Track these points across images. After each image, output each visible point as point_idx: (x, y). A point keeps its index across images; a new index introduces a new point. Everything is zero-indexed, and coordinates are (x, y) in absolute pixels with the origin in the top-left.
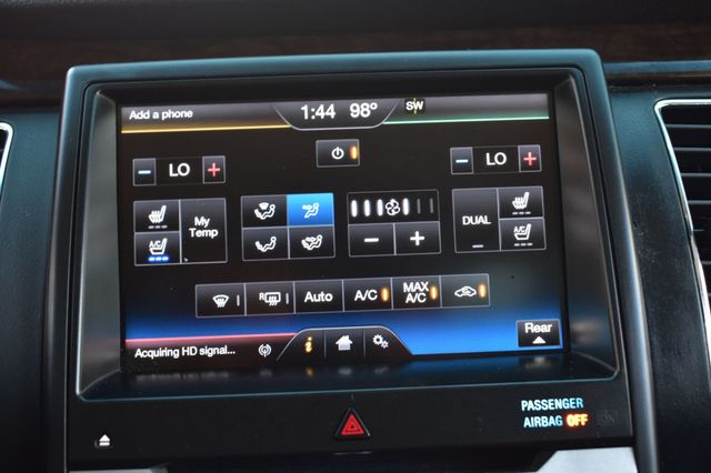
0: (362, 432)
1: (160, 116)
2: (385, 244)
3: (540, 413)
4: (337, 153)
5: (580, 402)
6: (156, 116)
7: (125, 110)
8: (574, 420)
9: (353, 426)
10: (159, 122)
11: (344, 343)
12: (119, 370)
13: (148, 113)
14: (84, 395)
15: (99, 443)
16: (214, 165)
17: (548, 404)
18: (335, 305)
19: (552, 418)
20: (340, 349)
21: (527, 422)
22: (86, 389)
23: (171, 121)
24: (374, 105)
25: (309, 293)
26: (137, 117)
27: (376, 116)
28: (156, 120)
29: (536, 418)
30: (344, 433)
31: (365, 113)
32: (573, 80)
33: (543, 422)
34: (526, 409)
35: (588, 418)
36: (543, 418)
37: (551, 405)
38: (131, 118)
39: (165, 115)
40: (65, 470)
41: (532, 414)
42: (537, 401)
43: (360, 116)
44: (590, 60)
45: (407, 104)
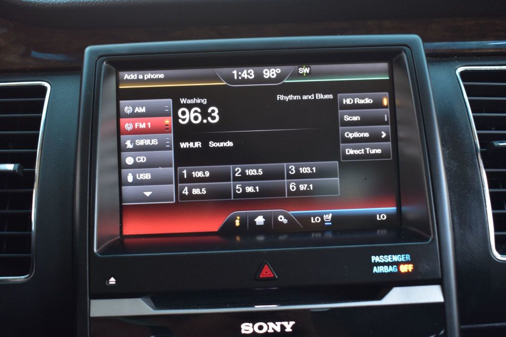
0: (272, 275)
1: (144, 77)
3: (384, 264)
5: (408, 257)
6: (141, 77)
7: (121, 73)
8: (404, 268)
9: (267, 272)
10: (142, 81)
11: (260, 220)
12: (119, 237)
13: (136, 75)
14: (99, 252)
15: (108, 282)
17: (388, 258)
19: (390, 267)
20: (257, 224)
21: (375, 270)
22: (100, 249)
23: (150, 81)
24: (278, 70)
26: (129, 78)
27: (280, 77)
29: (381, 267)
30: (261, 276)
31: (273, 75)
32: (404, 55)
33: (385, 269)
34: (375, 261)
35: (413, 267)
36: (385, 267)
37: (390, 258)
38: (125, 78)
39: (147, 76)
40: (88, 299)
41: (378, 264)
42: (381, 256)
43: (270, 77)
44: (415, 42)
45: (300, 69)
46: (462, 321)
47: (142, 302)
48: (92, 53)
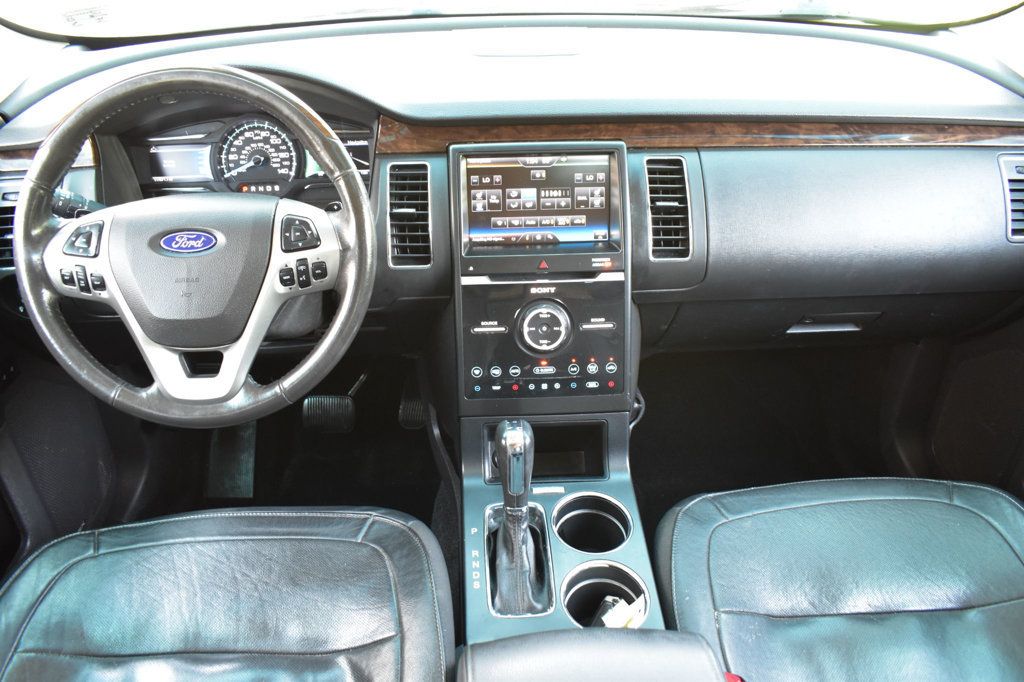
2: (553, 206)
3: (598, 262)
4: (538, 175)
5: (609, 259)
6: (478, 161)
7: (468, 159)
8: (608, 265)
9: (544, 265)
10: (479, 164)
11: (539, 237)
14: (465, 255)
15: (469, 269)
16: (498, 178)
18: (536, 225)
19: (601, 264)
20: (537, 239)
21: (593, 265)
23: (482, 163)
24: (551, 159)
25: (528, 221)
27: (551, 163)
29: (596, 264)
30: (541, 267)
31: (547, 161)
32: (617, 151)
33: (598, 265)
34: (593, 261)
35: (612, 264)
37: (601, 260)
38: (471, 162)
40: (460, 276)
41: (595, 262)
42: (597, 259)
43: (546, 163)
44: (622, 146)
46: (633, 289)
47: (486, 278)
48: (454, 150)
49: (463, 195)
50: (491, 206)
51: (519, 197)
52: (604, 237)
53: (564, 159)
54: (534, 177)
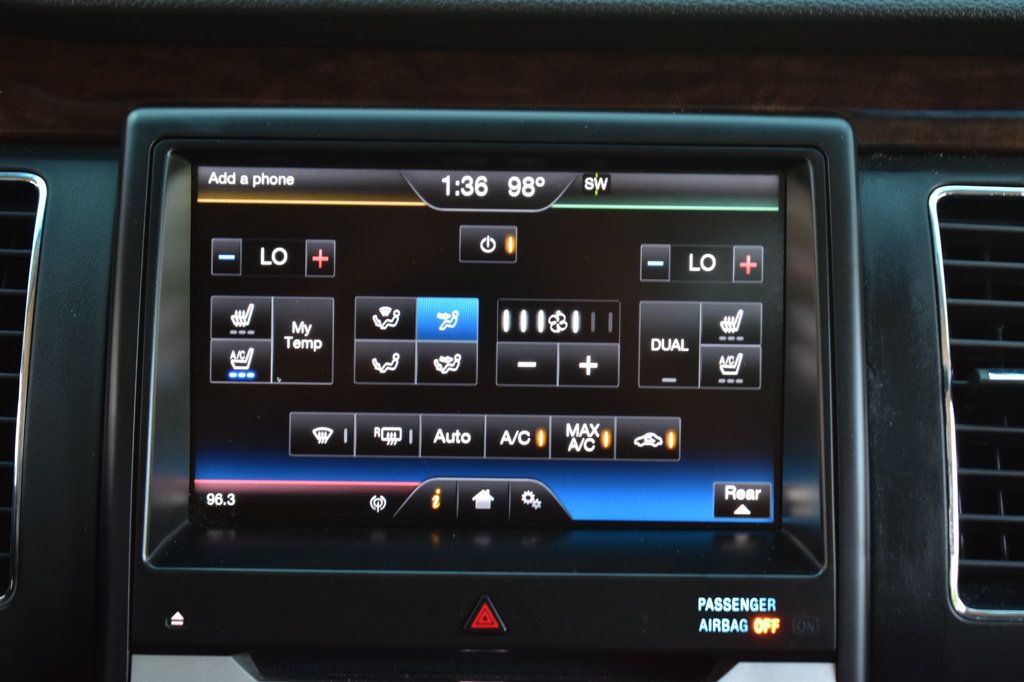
0: (496, 625)
1: (251, 181)
2: (545, 371)
3: (721, 615)
4: (487, 245)
5: (772, 603)
6: (244, 180)
7: (202, 170)
8: (766, 626)
9: (487, 618)
10: (248, 190)
11: (483, 499)
12: (186, 522)
13: (234, 176)
14: (153, 561)
15: (170, 621)
16: (321, 253)
17: (731, 604)
18: (474, 448)
19: (735, 621)
21: (703, 625)
22: (153, 553)
23: (265, 190)
24: (541, 181)
25: (440, 431)
26: (218, 181)
27: (542, 196)
28: (245, 186)
29: (715, 620)
30: (474, 626)
31: (528, 190)
32: (810, 167)
33: (724, 626)
34: (703, 608)
35: (781, 624)
36: (724, 620)
37: (735, 604)
38: (210, 182)
39: (257, 180)
40: (128, 653)
41: (711, 615)
42: (718, 599)
43: (521, 194)
44: (836, 137)
45: (586, 180)
47: (236, 664)
48: (143, 127)
49: (167, 315)
50: (291, 362)
51: (406, 328)
52: (757, 508)
53: (595, 183)
54: (473, 250)
